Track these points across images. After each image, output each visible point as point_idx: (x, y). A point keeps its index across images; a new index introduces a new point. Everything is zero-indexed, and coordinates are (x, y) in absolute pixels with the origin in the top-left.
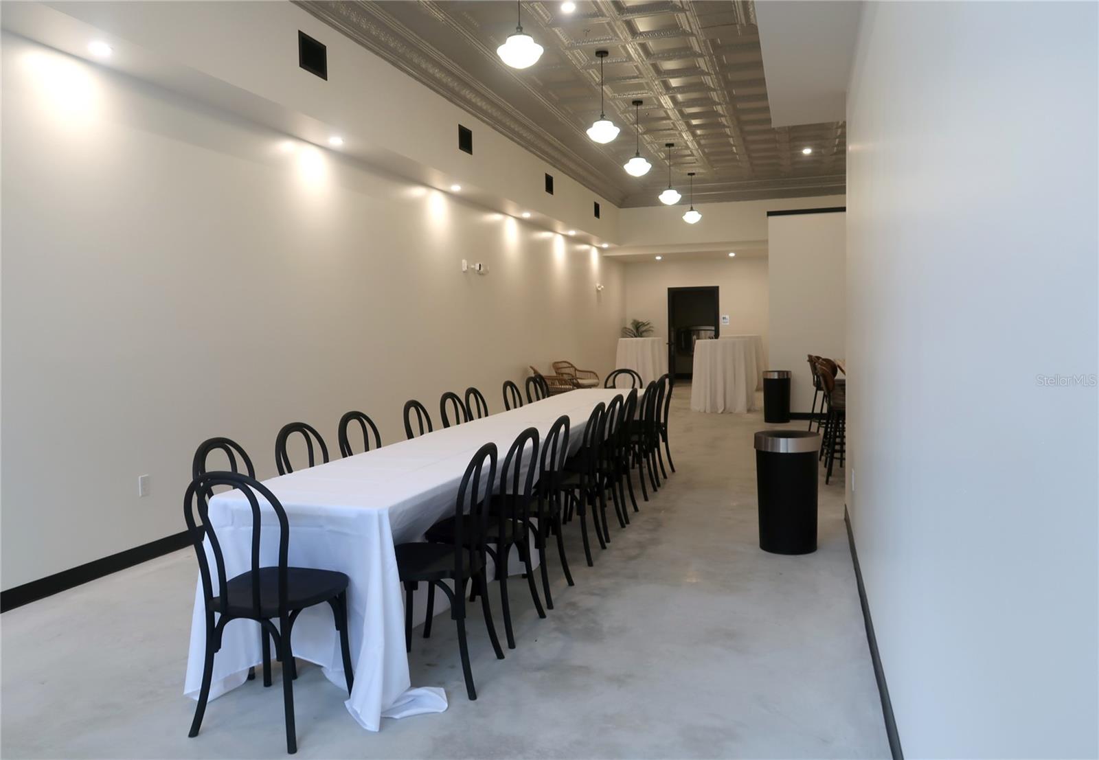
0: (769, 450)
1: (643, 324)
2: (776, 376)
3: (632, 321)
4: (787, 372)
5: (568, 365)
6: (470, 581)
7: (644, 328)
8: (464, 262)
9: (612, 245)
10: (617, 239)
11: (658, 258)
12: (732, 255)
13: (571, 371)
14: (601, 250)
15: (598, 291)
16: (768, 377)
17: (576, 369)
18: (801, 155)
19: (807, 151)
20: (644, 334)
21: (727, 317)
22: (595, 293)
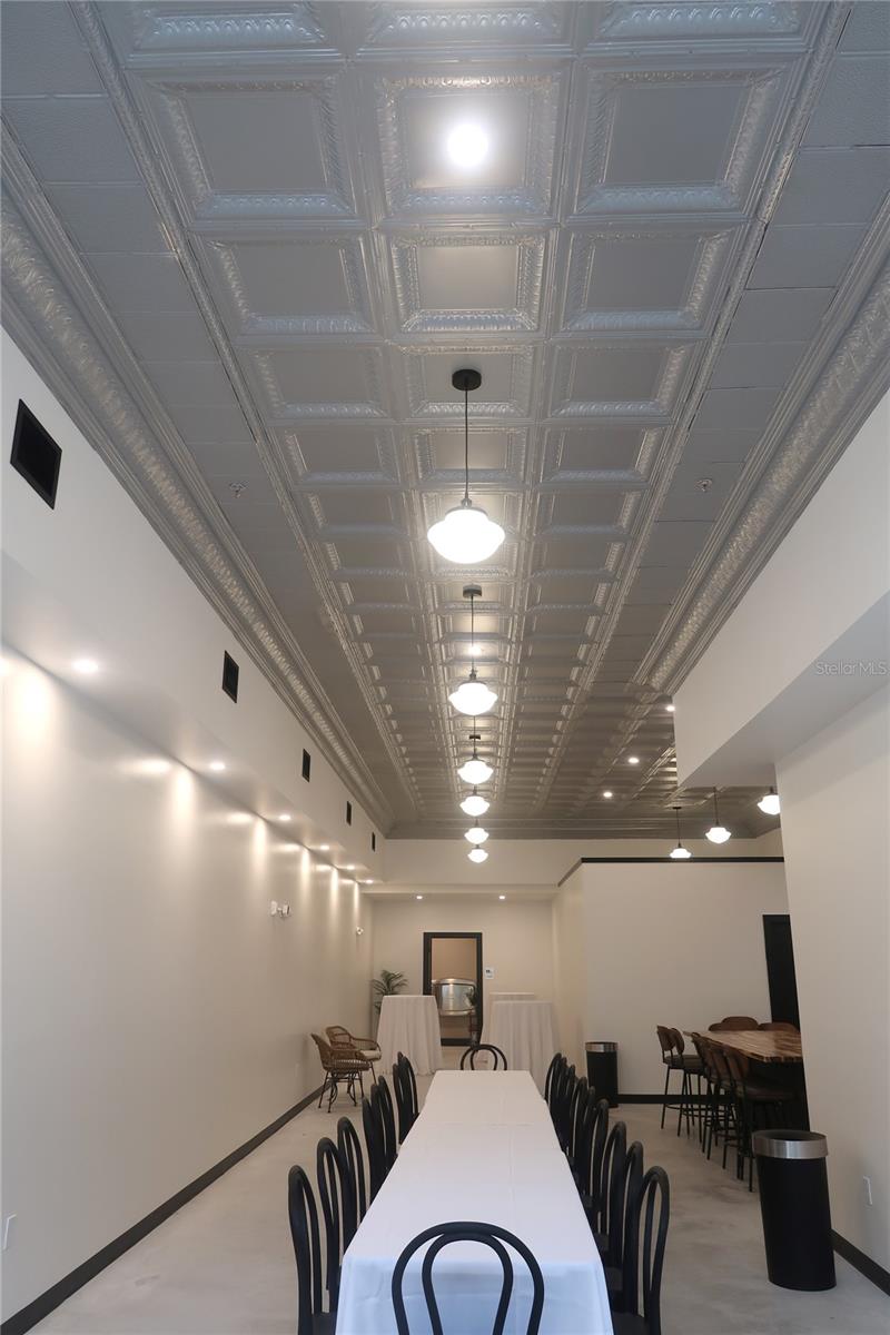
0: (776, 1155)
1: (395, 977)
2: (601, 1049)
3: (380, 973)
4: (614, 1045)
5: (342, 1031)
7: (398, 981)
8: (274, 903)
9: (380, 882)
10: (384, 874)
11: (419, 898)
12: (502, 898)
13: (347, 1038)
14: (362, 886)
15: (357, 935)
16: (593, 1050)
17: (351, 1037)
18: (601, 798)
19: (608, 795)
20: (396, 989)
21: (492, 970)
22: (355, 938)
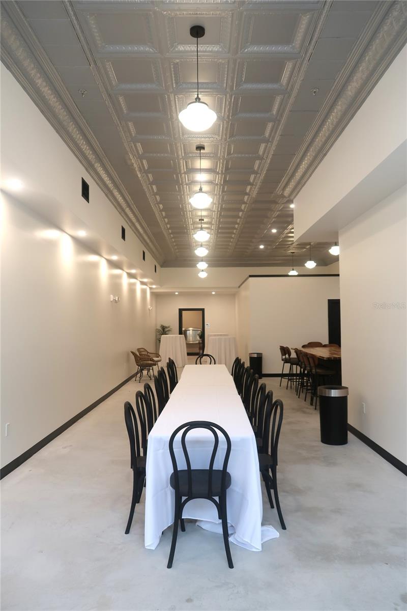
0: (327, 395)
1: (166, 327)
2: (255, 356)
3: (160, 326)
4: (261, 354)
5: (144, 350)
6: (270, 470)
7: (167, 329)
8: (112, 296)
9: (159, 286)
10: (160, 283)
11: (177, 293)
12: (213, 293)
13: (146, 353)
14: (151, 288)
15: (149, 310)
16: (252, 356)
17: (148, 352)
18: (258, 248)
19: (262, 247)
20: (167, 333)
21: (209, 324)
22: (148, 311)
